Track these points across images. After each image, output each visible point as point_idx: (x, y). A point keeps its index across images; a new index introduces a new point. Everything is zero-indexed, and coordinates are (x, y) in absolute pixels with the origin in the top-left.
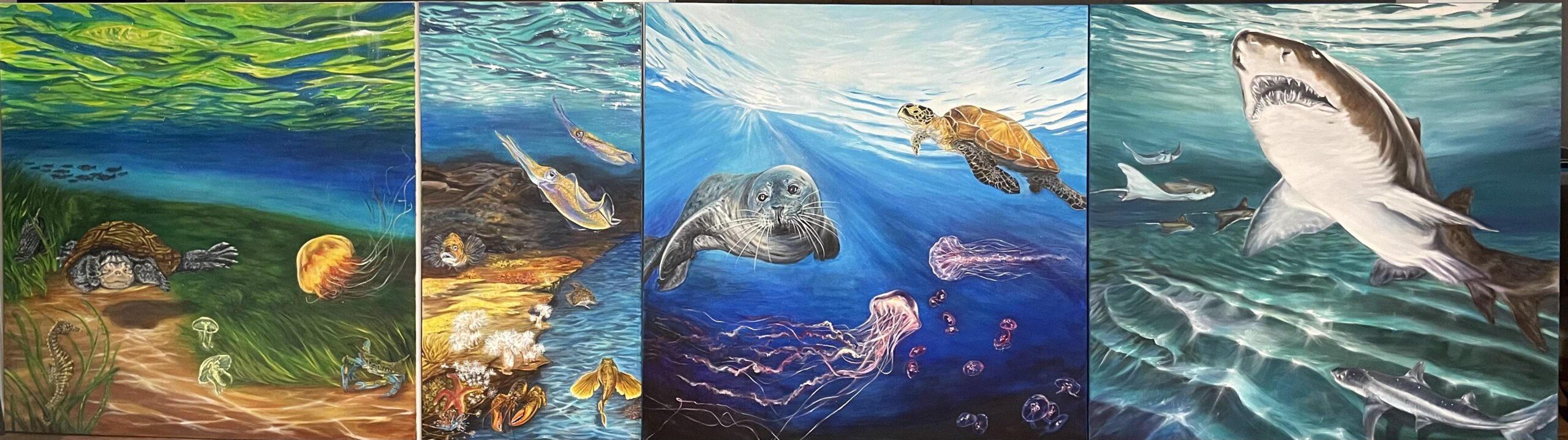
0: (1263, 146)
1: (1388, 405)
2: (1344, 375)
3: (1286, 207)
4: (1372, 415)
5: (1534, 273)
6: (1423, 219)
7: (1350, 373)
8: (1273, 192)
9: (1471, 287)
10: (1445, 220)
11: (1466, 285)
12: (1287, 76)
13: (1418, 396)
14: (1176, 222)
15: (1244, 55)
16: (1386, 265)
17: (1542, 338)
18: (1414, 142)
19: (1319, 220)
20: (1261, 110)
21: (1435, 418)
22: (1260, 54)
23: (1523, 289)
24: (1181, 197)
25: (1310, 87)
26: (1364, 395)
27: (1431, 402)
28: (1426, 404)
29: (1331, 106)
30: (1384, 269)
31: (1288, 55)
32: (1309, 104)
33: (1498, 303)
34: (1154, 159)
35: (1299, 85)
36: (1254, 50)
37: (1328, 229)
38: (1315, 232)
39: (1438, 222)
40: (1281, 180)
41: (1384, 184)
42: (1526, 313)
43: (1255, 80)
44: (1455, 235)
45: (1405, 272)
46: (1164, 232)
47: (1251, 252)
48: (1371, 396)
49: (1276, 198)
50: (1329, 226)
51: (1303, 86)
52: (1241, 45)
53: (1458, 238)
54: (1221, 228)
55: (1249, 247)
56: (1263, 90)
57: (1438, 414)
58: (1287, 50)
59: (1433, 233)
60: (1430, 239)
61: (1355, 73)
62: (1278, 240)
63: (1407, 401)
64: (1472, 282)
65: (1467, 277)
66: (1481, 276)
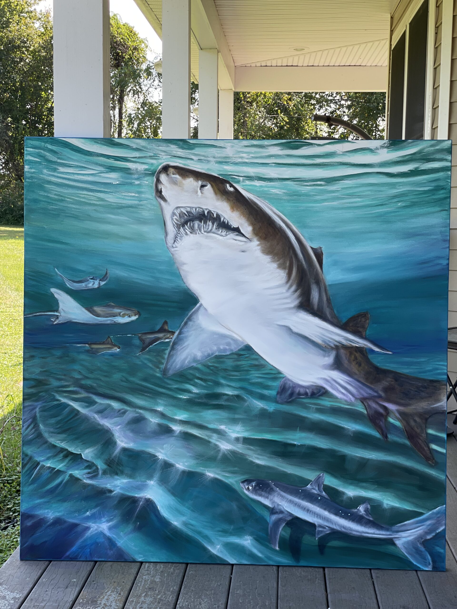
0: (182, 273)
1: (291, 515)
2: (252, 486)
3: (203, 330)
4: (277, 523)
5: (422, 391)
6: (324, 341)
7: (258, 485)
8: (191, 315)
9: (366, 404)
10: (344, 342)
11: (363, 403)
12: (204, 207)
13: (318, 506)
14: (103, 343)
15: (166, 187)
16: (291, 385)
17: (431, 453)
18: (317, 270)
19: (232, 342)
20: (180, 239)
21: (334, 527)
22: (179, 186)
23: (413, 407)
24: (108, 320)
25: (224, 218)
26: (270, 506)
27: (330, 511)
28: (326, 513)
29: (243, 235)
30: (289, 388)
31: (206, 188)
32: (224, 233)
33: (391, 420)
34: (83, 284)
35: (215, 216)
36: (174, 182)
37: (239, 350)
38: (228, 353)
39: (338, 344)
40: (198, 305)
41: (290, 309)
42: (416, 429)
43: (175, 211)
44: (353, 356)
45: (307, 390)
46: (92, 353)
47: (171, 372)
48: (276, 506)
49: (194, 322)
50: (240, 347)
51: (218, 217)
52: (163, 177)
53: (356, 358)
54: (143, 349)
55: (168, 367)
56: (183, 220)
57: (336, 524)
58: (204, 183)
59: (333, 354)
60: (330, 360)
61: (266, 205)
62: (195, 360)
63: (308, 511)
64: (368, 401)
65: (363, 395)
66: (375, 394)
